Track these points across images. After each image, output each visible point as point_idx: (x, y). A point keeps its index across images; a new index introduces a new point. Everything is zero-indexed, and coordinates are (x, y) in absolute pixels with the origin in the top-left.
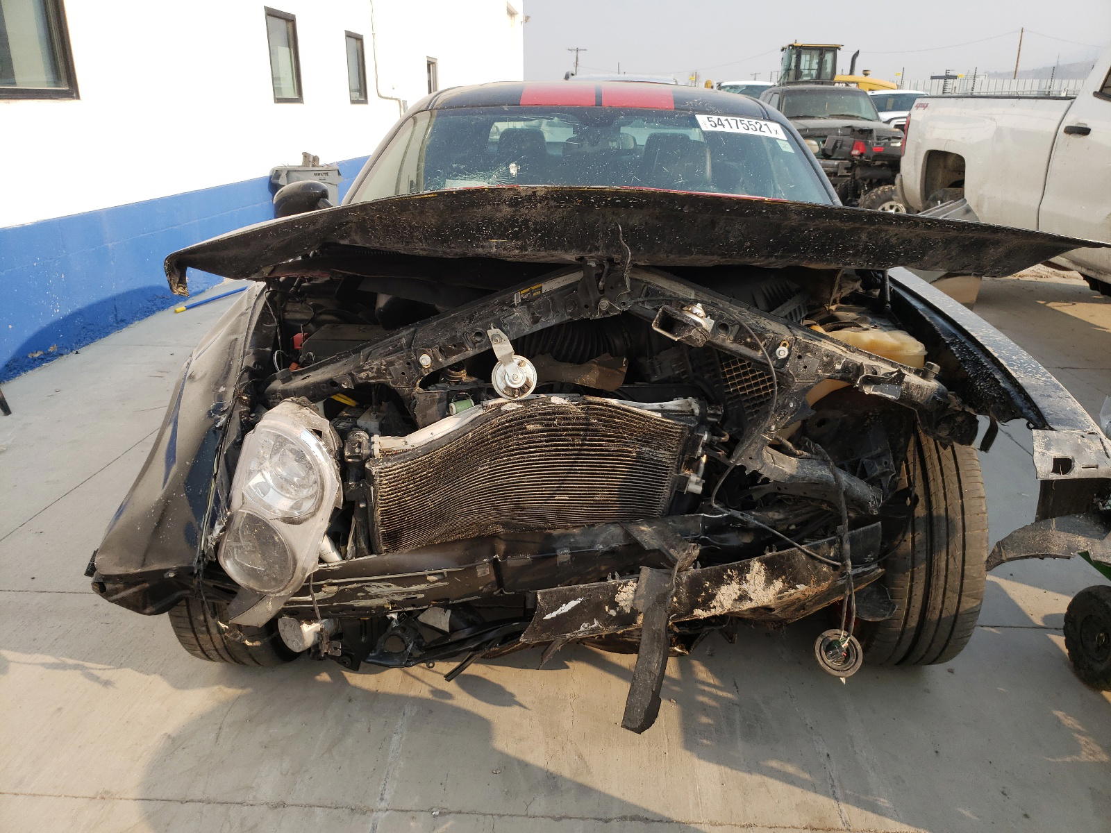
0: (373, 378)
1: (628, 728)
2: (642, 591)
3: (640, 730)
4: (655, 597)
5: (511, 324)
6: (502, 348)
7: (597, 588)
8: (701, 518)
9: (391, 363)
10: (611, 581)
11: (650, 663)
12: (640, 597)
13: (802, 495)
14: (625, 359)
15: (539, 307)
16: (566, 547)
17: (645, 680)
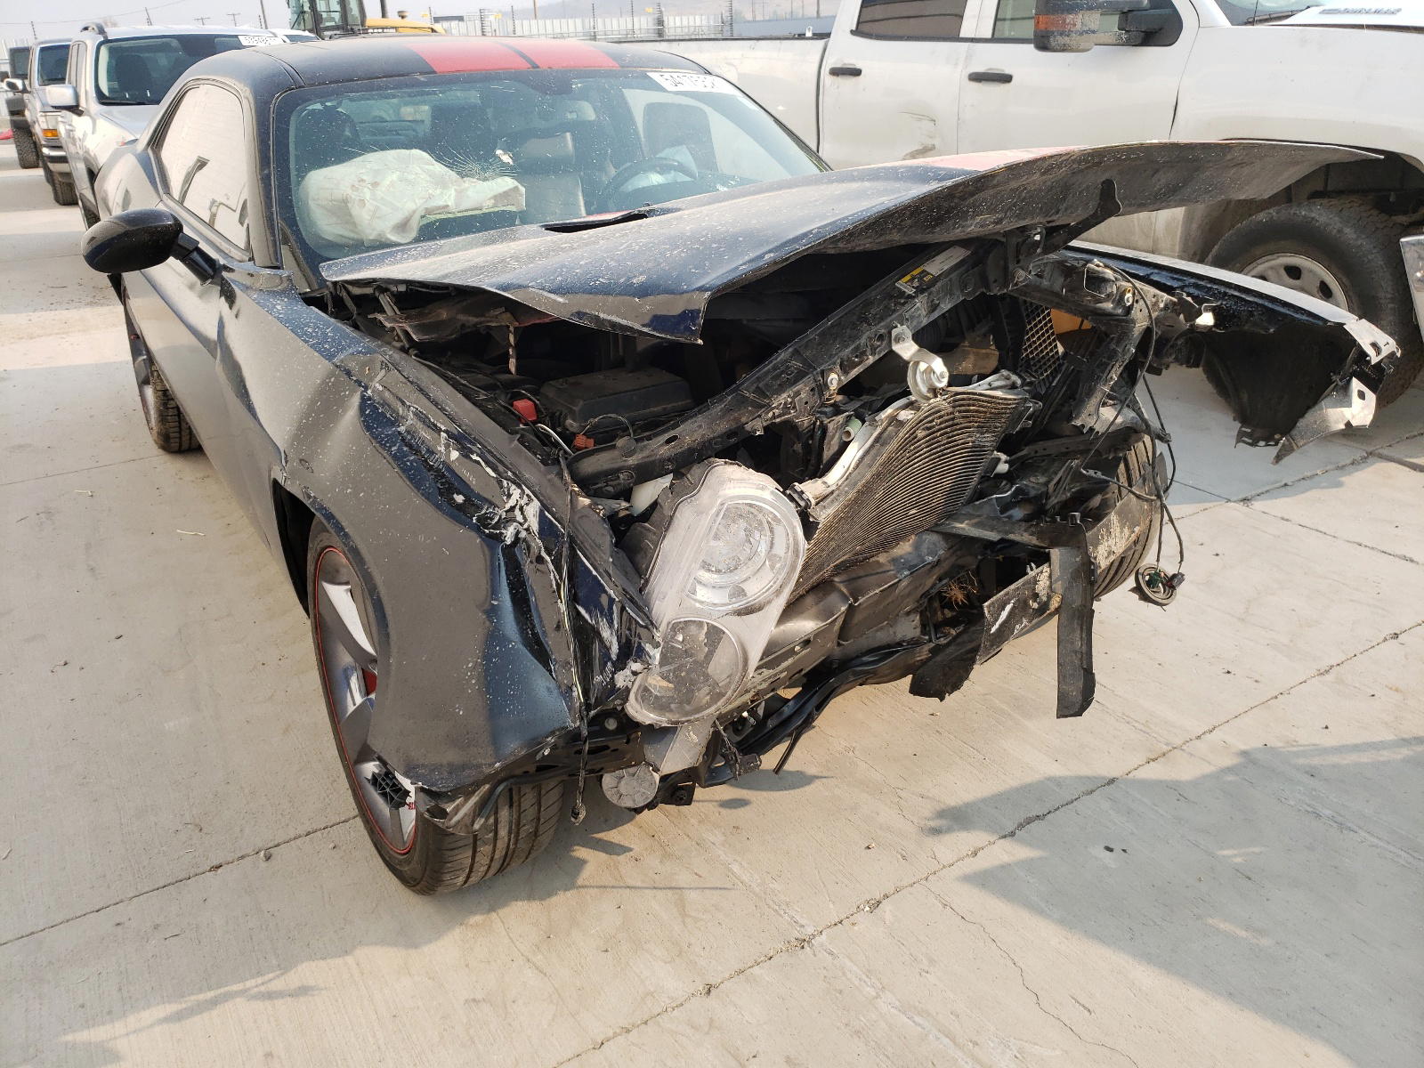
0: (779, 416)
1: (1066, 716)
2: (1057, 573)
3: (1079, 713)
4: (1069, 576)
5: (912, 317)
6: (907, 349)
7: (1023, 585)
8: (995, 501)
9: (798, 393)
10: (1031, 574)
11: (1072, 643)
12: (1056, 581)
13: (1065, 450)
14: (991, 337)
15: (938, 292)
16: (903, 569)
17: (1072, 662)
